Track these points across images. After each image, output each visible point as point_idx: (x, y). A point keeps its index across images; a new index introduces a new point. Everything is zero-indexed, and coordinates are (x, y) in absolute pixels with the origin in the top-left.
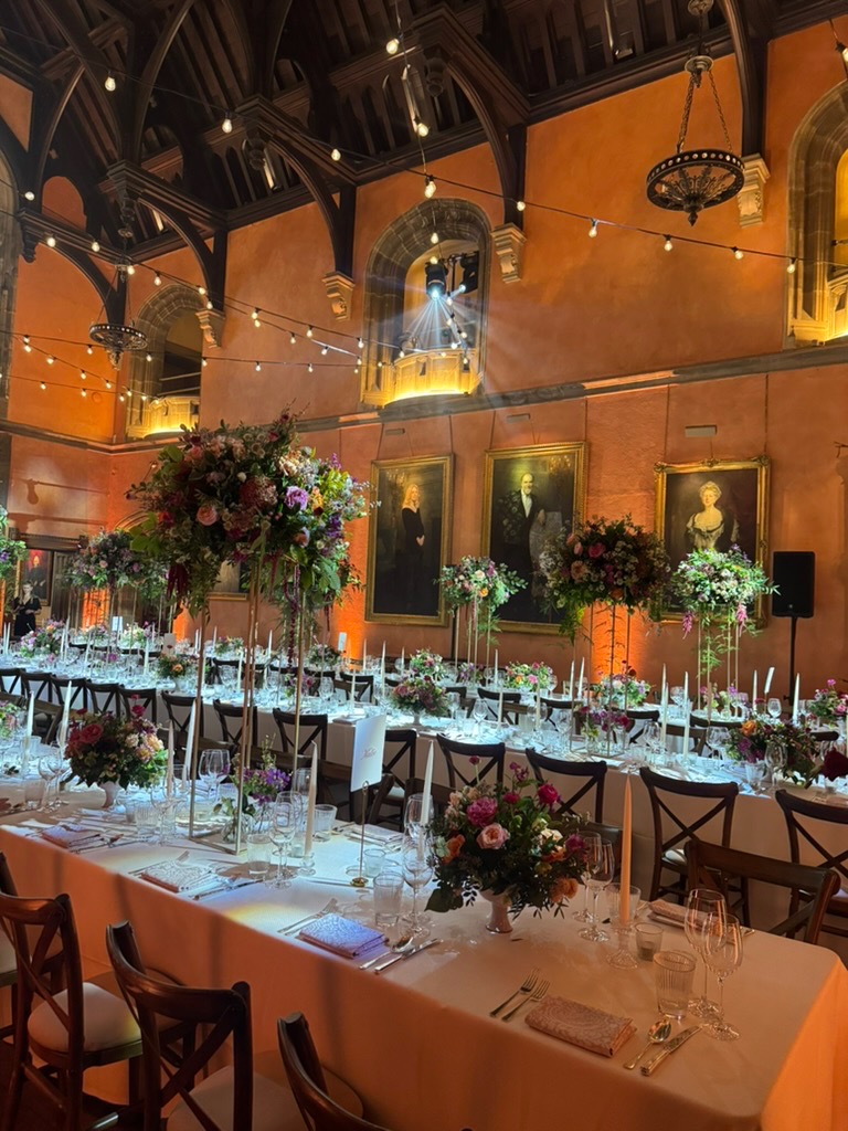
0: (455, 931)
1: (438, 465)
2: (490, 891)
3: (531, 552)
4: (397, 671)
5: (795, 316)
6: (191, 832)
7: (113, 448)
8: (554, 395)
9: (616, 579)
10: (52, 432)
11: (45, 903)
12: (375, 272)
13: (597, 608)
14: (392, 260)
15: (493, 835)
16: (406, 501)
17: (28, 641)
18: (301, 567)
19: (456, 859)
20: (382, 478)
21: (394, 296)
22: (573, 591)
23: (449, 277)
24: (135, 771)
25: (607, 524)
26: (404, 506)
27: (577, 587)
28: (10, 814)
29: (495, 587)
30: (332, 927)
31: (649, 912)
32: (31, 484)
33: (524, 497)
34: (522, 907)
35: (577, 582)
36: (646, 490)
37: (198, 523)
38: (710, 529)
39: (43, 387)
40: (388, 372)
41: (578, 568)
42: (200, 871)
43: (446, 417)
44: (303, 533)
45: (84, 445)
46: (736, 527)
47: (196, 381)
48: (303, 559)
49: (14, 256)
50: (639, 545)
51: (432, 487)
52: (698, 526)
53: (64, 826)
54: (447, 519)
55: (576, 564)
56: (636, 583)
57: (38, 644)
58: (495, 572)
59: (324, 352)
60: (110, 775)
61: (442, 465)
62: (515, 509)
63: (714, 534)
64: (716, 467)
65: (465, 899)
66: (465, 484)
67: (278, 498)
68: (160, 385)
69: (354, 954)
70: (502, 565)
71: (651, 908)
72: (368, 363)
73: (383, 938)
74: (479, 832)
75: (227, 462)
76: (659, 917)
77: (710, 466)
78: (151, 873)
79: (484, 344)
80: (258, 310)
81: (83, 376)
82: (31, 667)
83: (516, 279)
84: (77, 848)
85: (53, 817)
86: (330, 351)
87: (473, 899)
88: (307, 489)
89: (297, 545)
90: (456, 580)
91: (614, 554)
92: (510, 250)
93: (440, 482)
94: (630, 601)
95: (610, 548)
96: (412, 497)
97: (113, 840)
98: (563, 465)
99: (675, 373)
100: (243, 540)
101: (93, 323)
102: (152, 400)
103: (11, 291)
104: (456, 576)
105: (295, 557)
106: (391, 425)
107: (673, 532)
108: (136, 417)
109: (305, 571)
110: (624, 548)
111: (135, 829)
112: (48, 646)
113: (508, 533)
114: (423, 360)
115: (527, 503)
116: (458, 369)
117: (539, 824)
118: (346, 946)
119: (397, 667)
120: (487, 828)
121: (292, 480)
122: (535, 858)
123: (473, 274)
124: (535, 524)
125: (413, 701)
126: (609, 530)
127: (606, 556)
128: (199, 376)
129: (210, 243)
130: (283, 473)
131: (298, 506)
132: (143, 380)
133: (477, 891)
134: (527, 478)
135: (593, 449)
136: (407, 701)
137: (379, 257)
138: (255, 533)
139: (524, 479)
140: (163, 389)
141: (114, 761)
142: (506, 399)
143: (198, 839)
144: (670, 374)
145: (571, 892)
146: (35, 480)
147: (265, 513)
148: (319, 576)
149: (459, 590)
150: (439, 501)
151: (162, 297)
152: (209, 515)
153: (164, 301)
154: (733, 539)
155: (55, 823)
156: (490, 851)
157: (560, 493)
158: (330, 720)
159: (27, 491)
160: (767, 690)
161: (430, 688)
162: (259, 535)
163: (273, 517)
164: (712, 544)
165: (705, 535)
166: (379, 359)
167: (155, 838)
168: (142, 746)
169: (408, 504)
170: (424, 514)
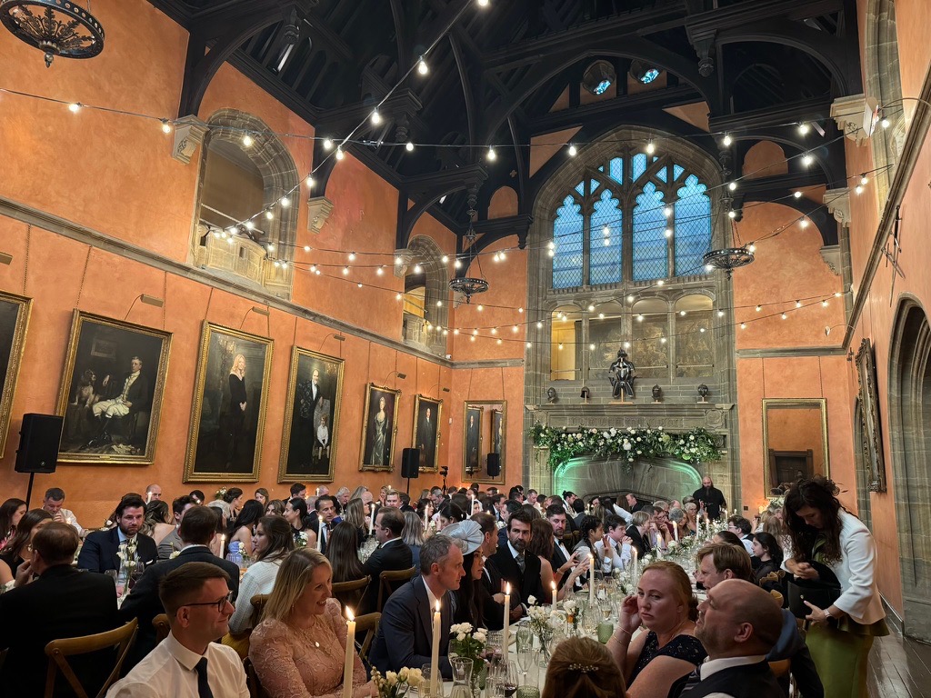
26: (232, 373)
33: (313, 386)
51: (256, 363)
62: (308, 393)
96: (239, 367)
113: (303, 409)
115: (315, 390)
124: (318, 406)
134: (316, 373)
139: (314, 374)
169: (235, 371)
170: (246, 381)
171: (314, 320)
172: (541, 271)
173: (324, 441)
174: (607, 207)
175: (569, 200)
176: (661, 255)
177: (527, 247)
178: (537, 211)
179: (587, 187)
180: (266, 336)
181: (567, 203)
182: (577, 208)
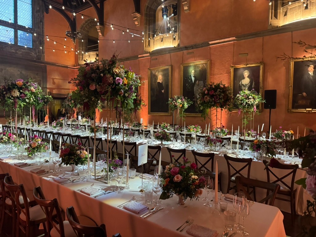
0: (168, 205)
1: (167, 68)
2: (177, 194)
3: (195, 93)
4: (157, 129)
5: (272, 19)
6: (95, 178)
7: (75, 68)
8: (201, 46)
9: (217, 101)
10: (58, 64)
11: (50, 201)
12: (147, 11)
13: (212, 109)
14: (152, 7)
15: (178, 178)
16: (158, 80)
17: (54, 124)
18: (121, 102)
19: (167, 185)
20: (151, 73)
21: (153, 18)
22: (205, 105)
23: (169, 11)
24: (80, 161)
25: (215, 84)
26: (158, 81)
27: (206, 103)
28: (45, 174)
29: (184, 104)
30: (133, 205)
31: (224, 197)
32: (53, 79)
33: (192, 77)
34: (187, 198)
35: (206, 102)
36: (228, 73)
37: (90, 89)
38: (246, 84)
39: (54, 51)
40: (152, 41)
41: (206, 98)
42: (96, 189)
43: (169, 54)
44: (121, 91)
45: (67, 67)
46: (254, 83)
47: (97, 47)
48: (122, 99)
49: (43, 12)
50: (224, 90)
51: (166, 76)
52: (243, 83)
53: (60, 177)
54: (170, 84)
55: (206, 96)
56: (223, 102)
57: (57, 124)
58: (184, 100)
59: (133, 36)
60: (72, 162)
61: (168, 68)
62: (190, 81)
63: (247, 85)
64: (248, 66)
65: (170, 196)
66: (175, 74)
67: (113, 81)
68: (87, 48)
69: (138, 213)
70: (186, 97)
71: (225, 196)
72: (146, 39)
73: (147, 208)
74: (174, 177)
75: (97, 71)
76: (227, 199)
77: (246, 65)
78: (83, 190)
79: (179, 31)
80: (112, 25)
81: (65, 47)
82: (55, 131)
83: (188, 11)
84: (63, 183)
85: (57, 175)
86: (134, 35)
87: (172, 196)
88: (122, 78)
89: (120, 95)
90: (173, 102)
91: (216, 93)
92: (186, 2)
93: (168, 74)
94: (222, 107)
95: (215, 91)
96: (160, 78)
97: (73, 181)
98: (203, 67)
99: (236, 38)
100: (103, 94)
101: (66, 31)
102: (85, 53)
103: (43, 23)
104: (173, 101)
105: (119, 99)
106: (153, 57)
107: (235, 85)
108: (81, 58)
109: (123, 103)
110: (219, 91)
111: (79, 177)
112: (60, 125)
113: (188, 88)
114: (162, 37)
115: (193, 79)
116: (172, 39)
117: (191, 174)
118: (136, 211)
119: (157, 127)
120: (176, 176)
121: (117, 75)
122: (190, 184)
123: (176, 10)
124: (195, 85)
125: (160, 137)
126: (215, 86)
127: (214, 94)
128: (98, 45)
129: (99, 5)
130: (115, 73)
131: (119, 83)
132: (82, 47)
133: (173, 194)
134: (193, 71)
135: (212, 62)
136: (159, 137)
137: (148, 7)
138: (107, 92)
139: (192, 72)
140: (88, 50)
141: (73, 158)
142: (186, 48)
143: (97, 180)
144: (234, 38)
145: (201, 193)
146: (54, 78)
147: (109, 86)
148: (127, 104)
149: (174, 105)
150: (168, 79)
151: (86, 22)
152: (93, 87)
153: (87, 23)
154: (253, 87)
155: (58, 176)
156: (177, 182)
157: (202, 75)
158: (137, 143)
159: (52, 81)
160: (262, 130)
161: (165, 133)
162: (108, 92)
163: (112, 87)
164: (247, 88)
165: (244, 86)
166: (149, 37)
167: (85, 180)
168: (81, 154)
169: (159, 81)
170: (163, 83)
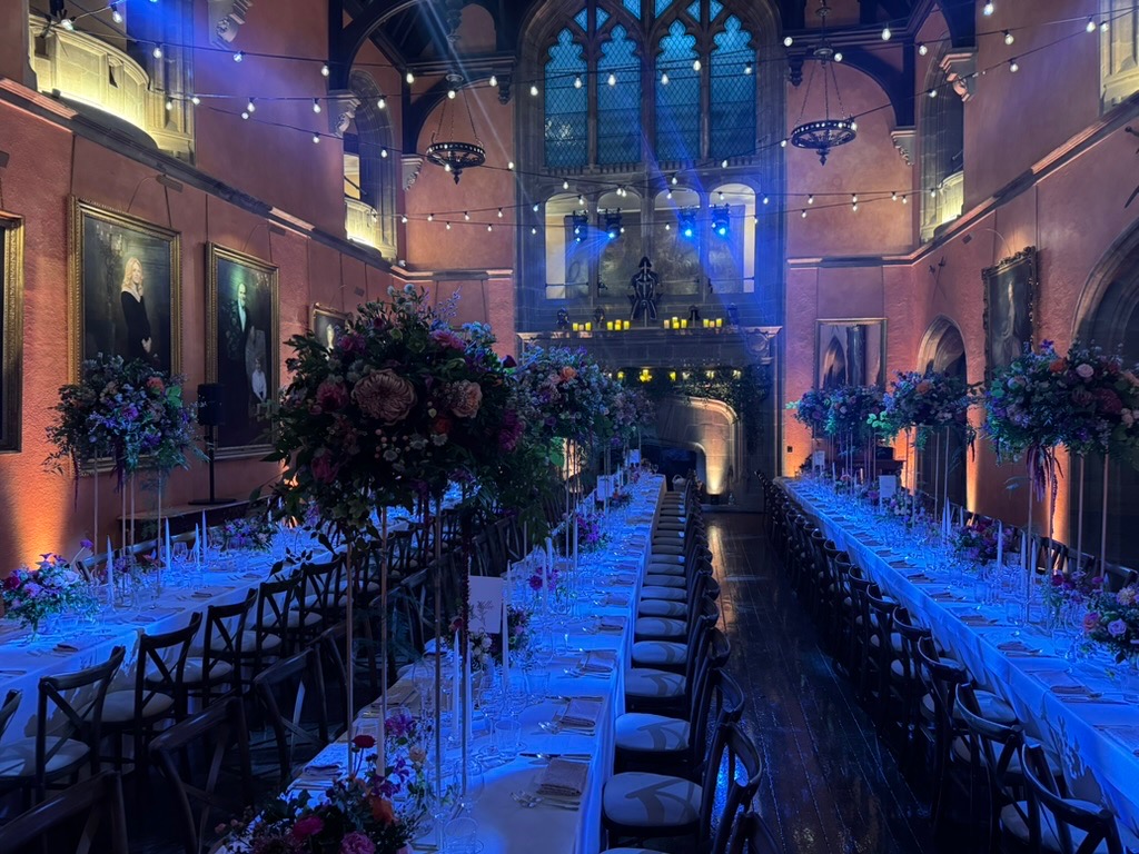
16: (125, 281)
26: (124, 289)
33: (240, 309)
96: (134, 279)
113: (231, 347)
115: (243, 316)
124: (248, 341)
134: (242, 288)
139: (239, 290)
142: (218, 187)
144: (309, 227)
169: (129, 287)
170: (149, 304)
171: (230, 200)
172: (531, 140)
173: (261, 394)
174: (619, 50)
175: (565, 37)
176: (692, 127)
177: (512, 102)
178: (524, 48)
179: (592, 18)
180: (166, 225)
181: (563, 39)
182: (578, 49)
